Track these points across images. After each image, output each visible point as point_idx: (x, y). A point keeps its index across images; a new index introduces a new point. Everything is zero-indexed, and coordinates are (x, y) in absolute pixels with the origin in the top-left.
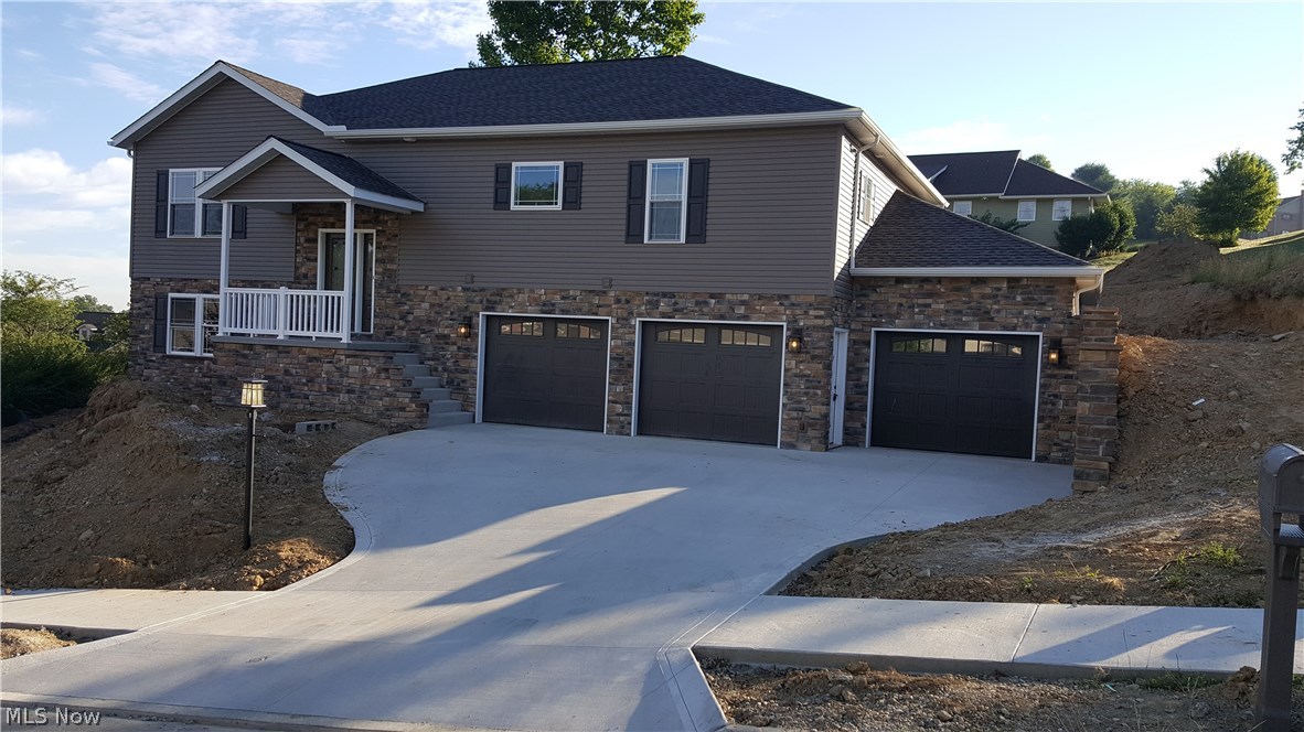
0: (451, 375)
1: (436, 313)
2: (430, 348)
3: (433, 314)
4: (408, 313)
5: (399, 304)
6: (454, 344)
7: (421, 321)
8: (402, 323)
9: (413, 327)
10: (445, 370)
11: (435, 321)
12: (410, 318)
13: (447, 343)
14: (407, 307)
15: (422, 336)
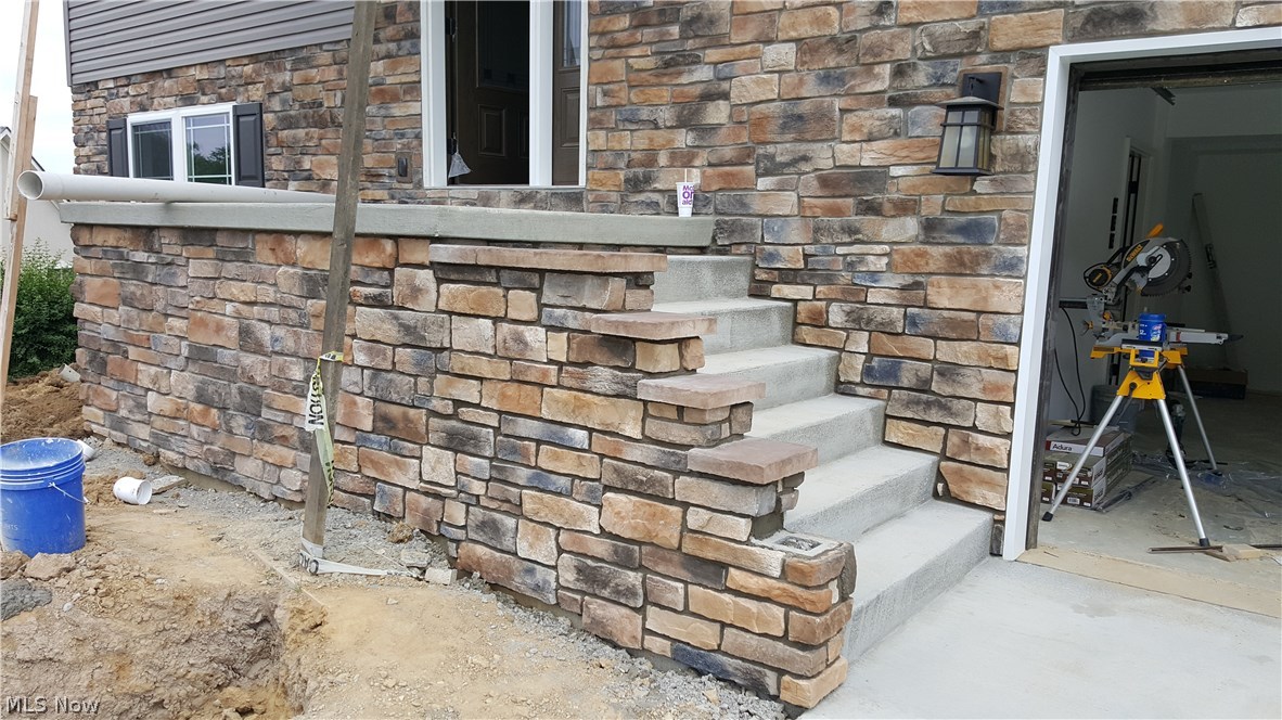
0: (890, 346)
1: (827, 78)
2: (795, 232)
3: (811, 88)
4: (709, 96)
5: (674, 62)
6: (904, 208)
7: (759, 123)
8: (684, 139)
9: (728, 153)
10: (858, 321)
11: (822, 116)
12: (717, 113)
13: (872, 209)
14: (703, 73)
15: (764, 183)
